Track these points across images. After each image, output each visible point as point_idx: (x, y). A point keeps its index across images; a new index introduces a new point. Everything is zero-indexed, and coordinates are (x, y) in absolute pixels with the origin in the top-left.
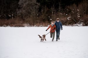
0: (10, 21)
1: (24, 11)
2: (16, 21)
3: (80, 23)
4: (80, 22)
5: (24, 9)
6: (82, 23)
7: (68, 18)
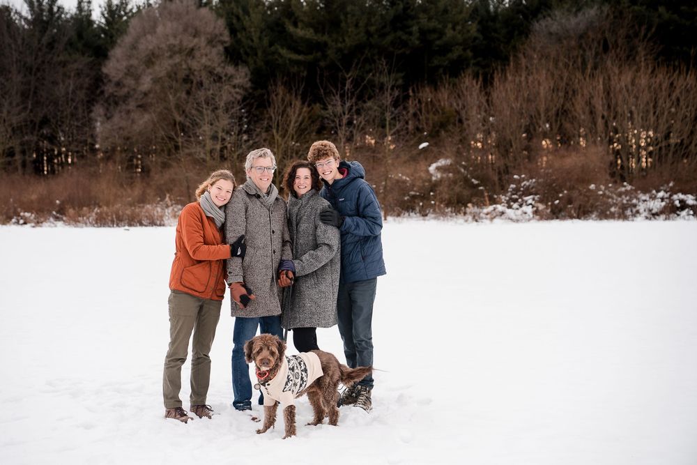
0: (60, 187)
1: (143, 121)
2: (103, 188)
3: (515, 201)
4: (516, 191)
5: (143, 107)
6: (529, 199)
7: (432, 168)
